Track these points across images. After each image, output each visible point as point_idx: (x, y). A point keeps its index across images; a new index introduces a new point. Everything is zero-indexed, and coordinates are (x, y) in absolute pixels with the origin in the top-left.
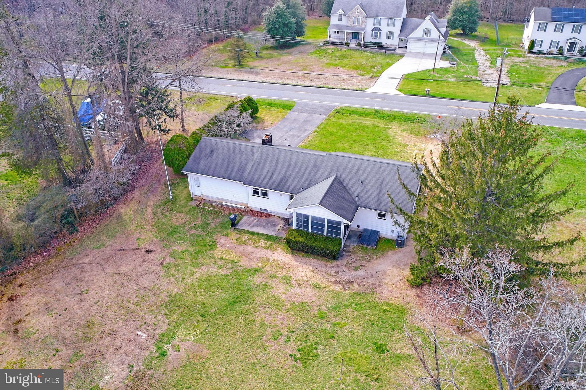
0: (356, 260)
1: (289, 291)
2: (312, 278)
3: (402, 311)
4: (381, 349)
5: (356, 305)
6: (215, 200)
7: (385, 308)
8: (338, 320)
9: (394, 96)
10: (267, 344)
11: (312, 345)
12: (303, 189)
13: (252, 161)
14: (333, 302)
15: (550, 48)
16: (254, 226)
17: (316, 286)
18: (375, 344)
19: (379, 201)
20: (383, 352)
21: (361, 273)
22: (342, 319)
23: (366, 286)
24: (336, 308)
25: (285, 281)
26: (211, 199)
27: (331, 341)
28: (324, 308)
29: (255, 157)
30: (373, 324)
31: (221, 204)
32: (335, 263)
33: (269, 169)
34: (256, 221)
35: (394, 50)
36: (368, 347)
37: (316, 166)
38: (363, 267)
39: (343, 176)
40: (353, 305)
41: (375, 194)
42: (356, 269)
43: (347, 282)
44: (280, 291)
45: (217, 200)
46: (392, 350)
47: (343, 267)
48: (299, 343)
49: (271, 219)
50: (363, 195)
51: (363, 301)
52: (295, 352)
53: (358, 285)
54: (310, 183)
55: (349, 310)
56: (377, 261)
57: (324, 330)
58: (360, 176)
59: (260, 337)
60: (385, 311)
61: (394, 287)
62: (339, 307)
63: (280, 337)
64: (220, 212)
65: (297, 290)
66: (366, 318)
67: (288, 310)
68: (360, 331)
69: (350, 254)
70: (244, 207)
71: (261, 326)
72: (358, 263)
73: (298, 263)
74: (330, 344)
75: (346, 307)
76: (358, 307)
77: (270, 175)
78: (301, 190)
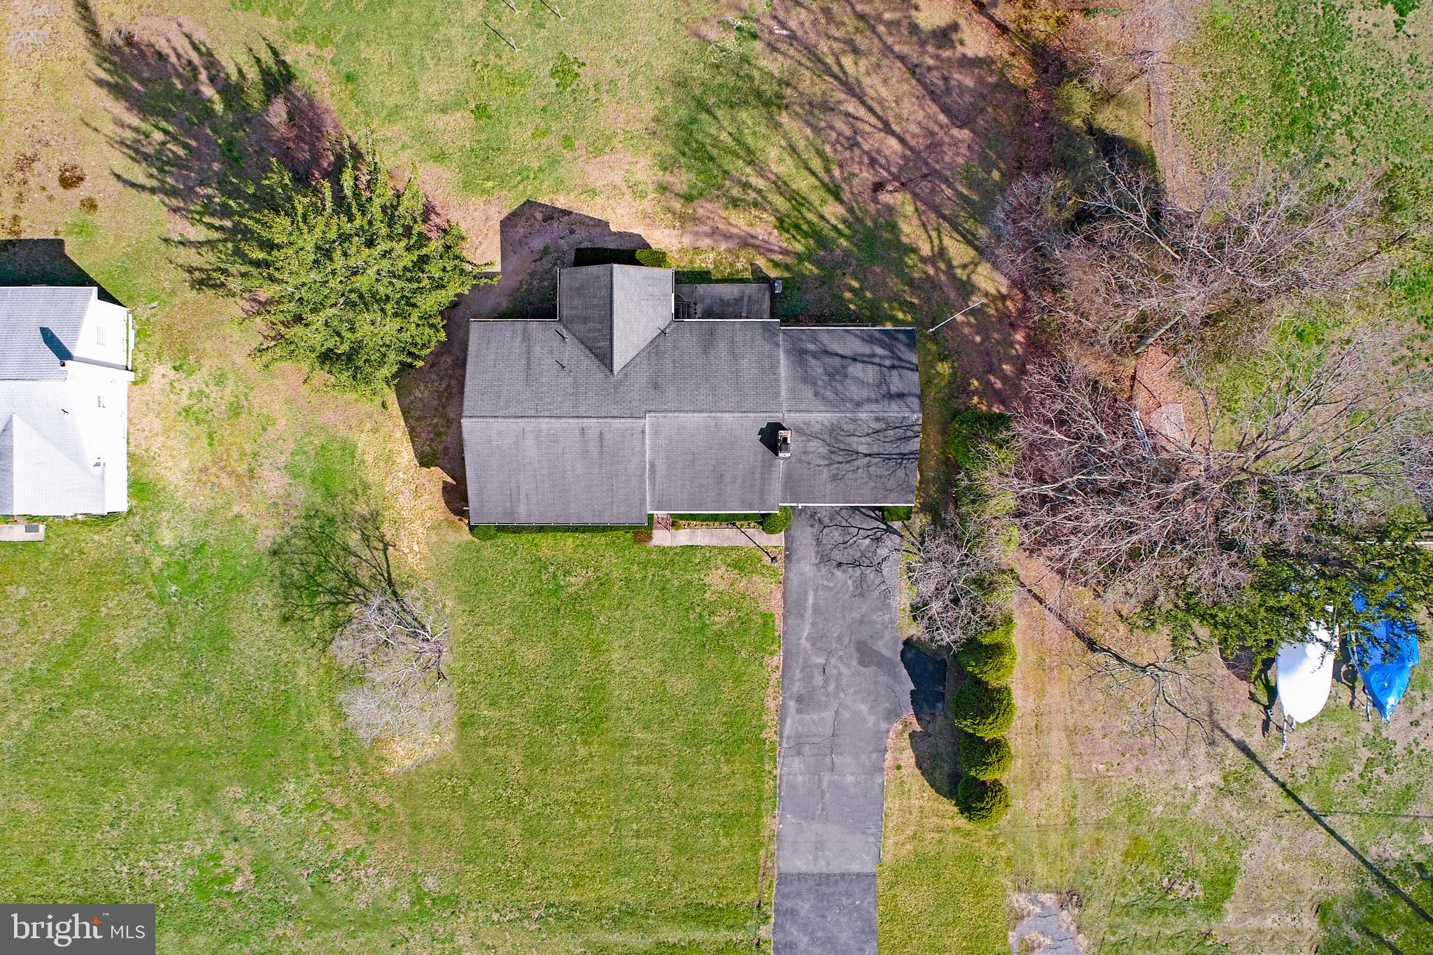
1: (627, 171)
2: (604, 209)
3: (468, 185)
4: (480, 111)
5: (528, 177)
7: (490, 184)
8: (546, 141)
11: (565, 88)
16: (742, 298)
17: (593, 193)
18: (489, 117)
20: (477, 107)
21: (538, 244)
22: (540, 144)
24: (554, 162)
25: (640, 188)
27: (544, 104)
28: (570, 156)
33: (744, 363)
36: (497, 109)
37: (656, 387)
38: (537, 257)
39: (600, 375)
40: (532, 176)
41: (537, 350)
42: (546, 251)
43: (552, 218)
44: (639, 166)
46: (467, 114)
47: (566, 247)
48: (581, 86)
50: (556, 341)
51: (521, 187)
52: (582, 72)
53: (535, 218)
54: (655, 348)
55: (535, 165)
56: (520, 279)
57: (558, 118)
58: (570, 377)
60: (488, 179)
62: (550, 165)
63: (608, 88)
65: (617, 179)
66: (509, 157)
67: (615, 134)
68: (511, 131)
71: (638, 98)
72: (546, 264)
73: (636, 231)
74: (543, 97)
75: (541, 169)
76: (525, 173)
77: (737, 351)
78: (668, 331)
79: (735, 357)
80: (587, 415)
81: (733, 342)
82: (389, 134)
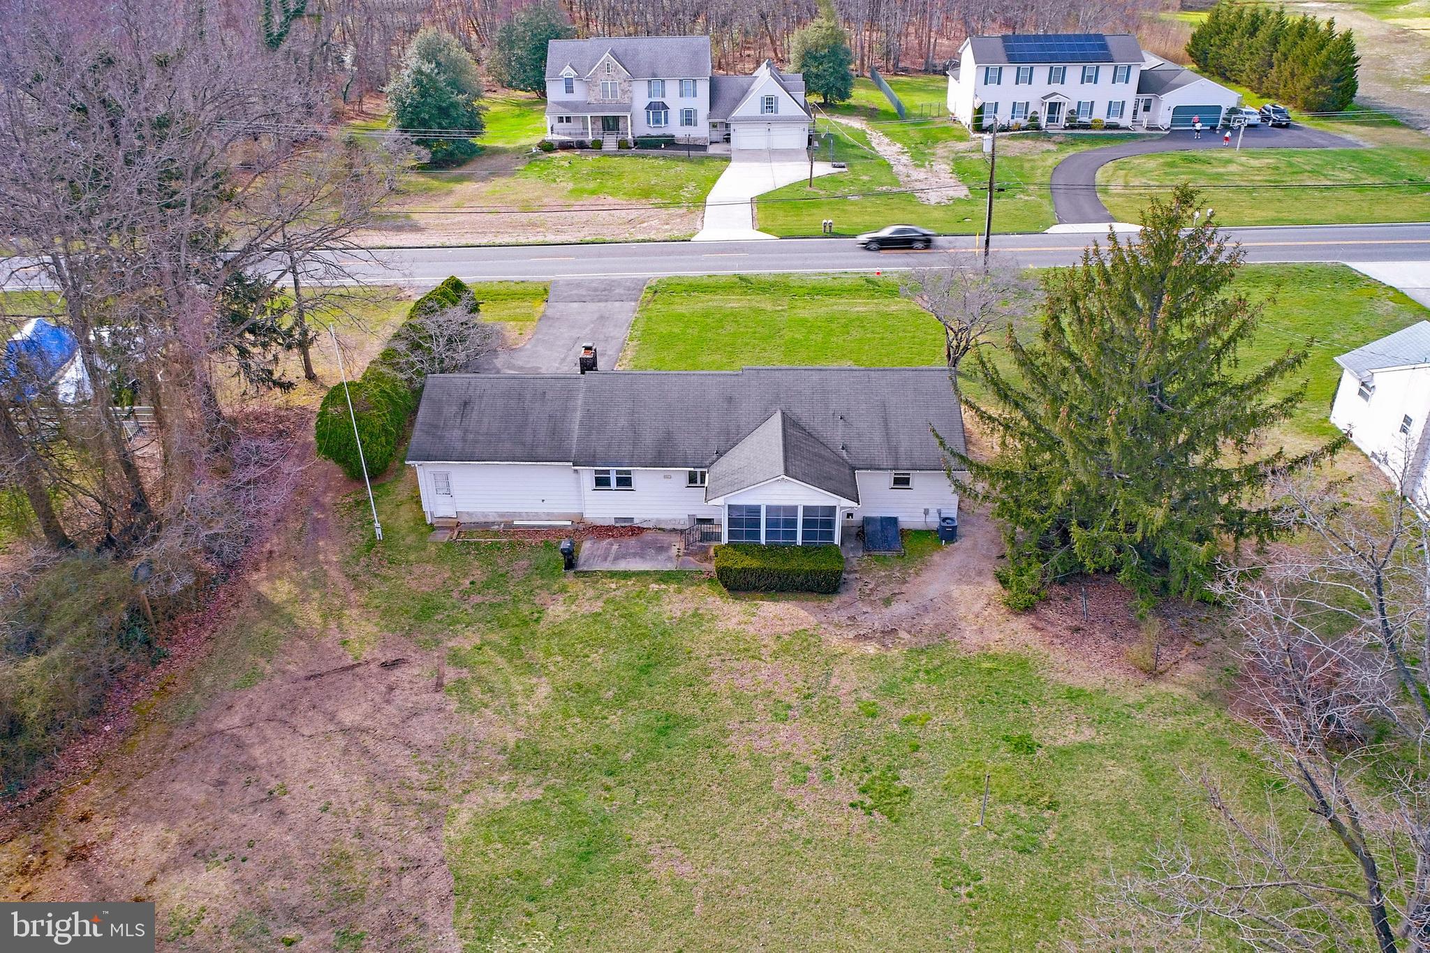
0: (877, 585)
3: (1022, 664)
4: (1025, 746)
5: (927, 672)
6: (491, 519)
7: (986, 665)
8: (907, 712)
9: (760, 244)
10: (789, 796)
11: (884, 774)
12: (720, 454)
13: (575, 410)
14: (876, 679)
15: (1013, 118)
16: (616, 559)
18: (1007, 739)
19: (894, 451)
20: (1031, 749)
21: (900, 608)
22: (916, 709)
23: (926, 632)
24: (889, 689)
26: (483, 520)
27: (919, 755)
28: (865, 695)
29: (580, 402)
30: (981, 702)
31: (509, 525)
32: (837, 600)
33: (623, 422)
34: (615, 547)
35: (704, 148)
36: (997, 747)
37: (730, 400)
38: (900, 596)
39: (798, 411)
40: (921, 674)
41: (878, 437)
42: (887, 602)
43: (883, 632)
45: (498, 519)
46: (1048, 743)
47: (860, 604)
48: (856, 777)
49: (648, 536)
50: (855, 444)
51: (937, 662)
52: (857, 798)
53: (909, 632)
54: (731, 438)
55: (918, 686)
56: (919, 579)
57: (893, 738)
58: (833, 406)
59: (765, 786)
60: (990, 672)
61: (981, 621)
62: (896, 685)
63: (809, 775)
64: (521, 544)
66: (963, 694)
68: (966, 722)
69: (858, 576)
70: (570, 523)
71: (756, 761)
72: (886, 591)
74: (919, 763)
75: (910, 681)
76: (933, 676)
77: (630, 434)
78: (715, 456)
79: (634, 428)
80: (810, 372)
81: (634, 445)
82: (1170, 720)
